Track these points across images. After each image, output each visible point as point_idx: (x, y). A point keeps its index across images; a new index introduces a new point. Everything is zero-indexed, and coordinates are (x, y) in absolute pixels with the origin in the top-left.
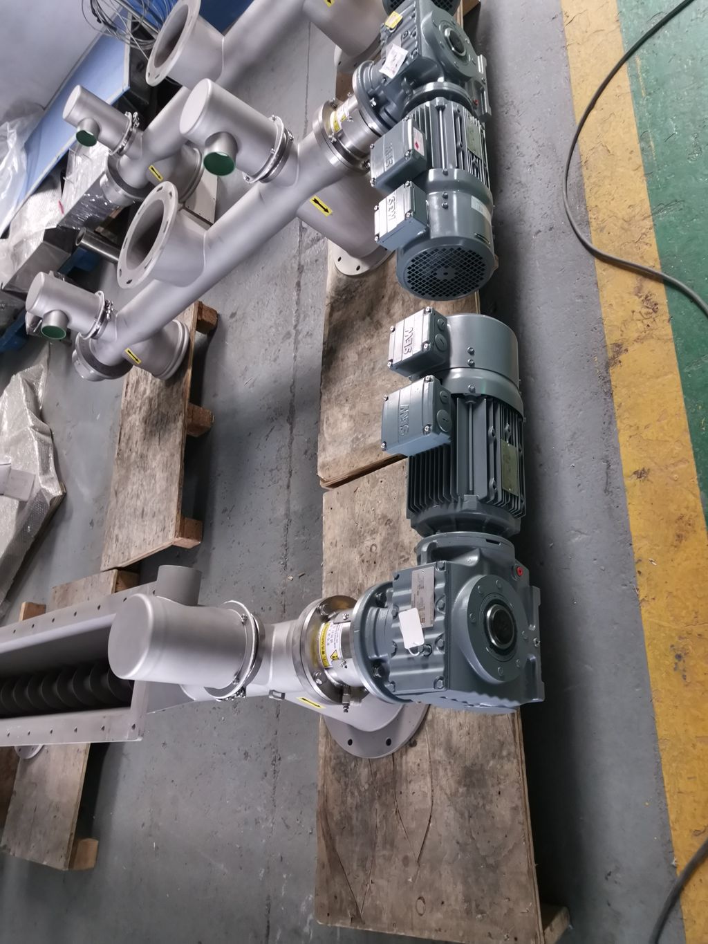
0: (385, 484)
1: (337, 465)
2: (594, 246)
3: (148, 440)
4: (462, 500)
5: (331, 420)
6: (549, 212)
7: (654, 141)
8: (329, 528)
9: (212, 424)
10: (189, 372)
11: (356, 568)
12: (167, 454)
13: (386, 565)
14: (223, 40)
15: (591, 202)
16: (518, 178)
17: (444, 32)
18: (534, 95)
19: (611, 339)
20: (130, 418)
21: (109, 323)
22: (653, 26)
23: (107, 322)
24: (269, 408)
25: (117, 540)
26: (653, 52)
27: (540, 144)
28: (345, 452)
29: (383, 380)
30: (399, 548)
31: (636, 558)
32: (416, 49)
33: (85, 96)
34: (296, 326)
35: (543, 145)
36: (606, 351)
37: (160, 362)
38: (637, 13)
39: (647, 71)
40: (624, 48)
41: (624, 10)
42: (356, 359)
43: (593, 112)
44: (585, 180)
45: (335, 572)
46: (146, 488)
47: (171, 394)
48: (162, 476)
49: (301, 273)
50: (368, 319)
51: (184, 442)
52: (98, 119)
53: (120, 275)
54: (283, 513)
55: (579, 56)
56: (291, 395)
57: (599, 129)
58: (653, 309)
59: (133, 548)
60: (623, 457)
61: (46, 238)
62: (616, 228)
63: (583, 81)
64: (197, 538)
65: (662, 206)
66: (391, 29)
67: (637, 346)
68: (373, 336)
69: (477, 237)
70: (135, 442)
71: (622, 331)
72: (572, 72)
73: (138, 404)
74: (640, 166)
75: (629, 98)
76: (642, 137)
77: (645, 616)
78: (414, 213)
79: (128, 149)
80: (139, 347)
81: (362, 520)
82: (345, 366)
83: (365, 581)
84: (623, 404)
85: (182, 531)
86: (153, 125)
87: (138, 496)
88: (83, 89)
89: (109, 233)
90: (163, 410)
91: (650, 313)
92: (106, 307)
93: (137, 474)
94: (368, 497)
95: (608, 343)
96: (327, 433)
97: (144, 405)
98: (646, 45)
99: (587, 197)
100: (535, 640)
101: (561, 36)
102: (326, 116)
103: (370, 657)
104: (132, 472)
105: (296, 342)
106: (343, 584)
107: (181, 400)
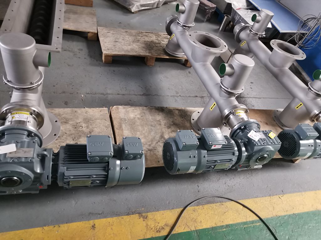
0: (105, 131)
1: (117, 113)
2: (188, 208)
3: (144, 43)
4: (64, 166)
5: (135, 111)
6: (205, 190)
7: (225, 230)
8: (93, 110)
9: (149, 66)
10: (168, 57)
11: (75, 120)
12: (137, 50)
13: (73, 132)
14: (287, 68)
15: (206, 206)
16: (221, 178)
17: (266, 154)
18: (253, 184)
19: (150, 215)
20: (154, 36)
21: (182, 28)
22: (272, 229)
23: (183, 27)
24: (150, 87)
25: (108, 33)
26: (261, 230)
27: (233, 187)
28: (121, 116)
29: (147, 130)
30: (79, 137)
31: (60, 225)
32: (258, 144)
33: (269, 17)
34: (180, 96)
35: (232, 188)
36: (145, 213)
37: (171, 47)
38: (278, 223)
39: (254, 227)
40: (265, 218)
41: (280, 218)
42: (157, 120)
43: (242, 207)
44: (215, 204)
45: (75, 113)
46: (126, 42)
47: (160, 51)
48: (129, 48)
49: (201, 97)
50: (172, 123)
51: (140, 56)
52: (261, 22)
53: (194, 32)
54: (108, 92)
55: (265, 201)
56: (154, 94)
57: (235, 209)
58: (158, 231)
59: (103, 39)
60: (102, 220)
61: (228, 3)
62: (194, 216)
63: (255, 203)
64: (105, 62)
65: (199, 234)
66: (268, 134)
67: (145, 224)
68: (165, 125)
69: (178, 169)
70: (144, 38)
71: (152, 219)
72: (259, 199)
73: (159, 39)
74: (216, 225)
75: (245, 221)
76: (227, 226)
77: (37, 229)
78: (185, 146)
79: (252, 33)
80: (175, 39)
81: (93, 123)
82: (155, 115)
83: (69, 124)
84: (123, 219)
85: (107, 56)
86: (260, 42)
87: (123, 40)
88: (272, 16)
89: (230, 26)
90: (155, 48)
91: (156, 230)
92: (189, 27)
93: (132, 39)
94: (102, 125)
95: (148, 214)
96: (130, 109)
97: (158, 41)
98: (265, 226)
99: (208, 205)
100: (15, 192)
101: (275, 194)
102: (243, 109)
103: (6, 131)
104: (133, 37)
105: (174, 96)
106: (70, 116)
107: (157, 54)
